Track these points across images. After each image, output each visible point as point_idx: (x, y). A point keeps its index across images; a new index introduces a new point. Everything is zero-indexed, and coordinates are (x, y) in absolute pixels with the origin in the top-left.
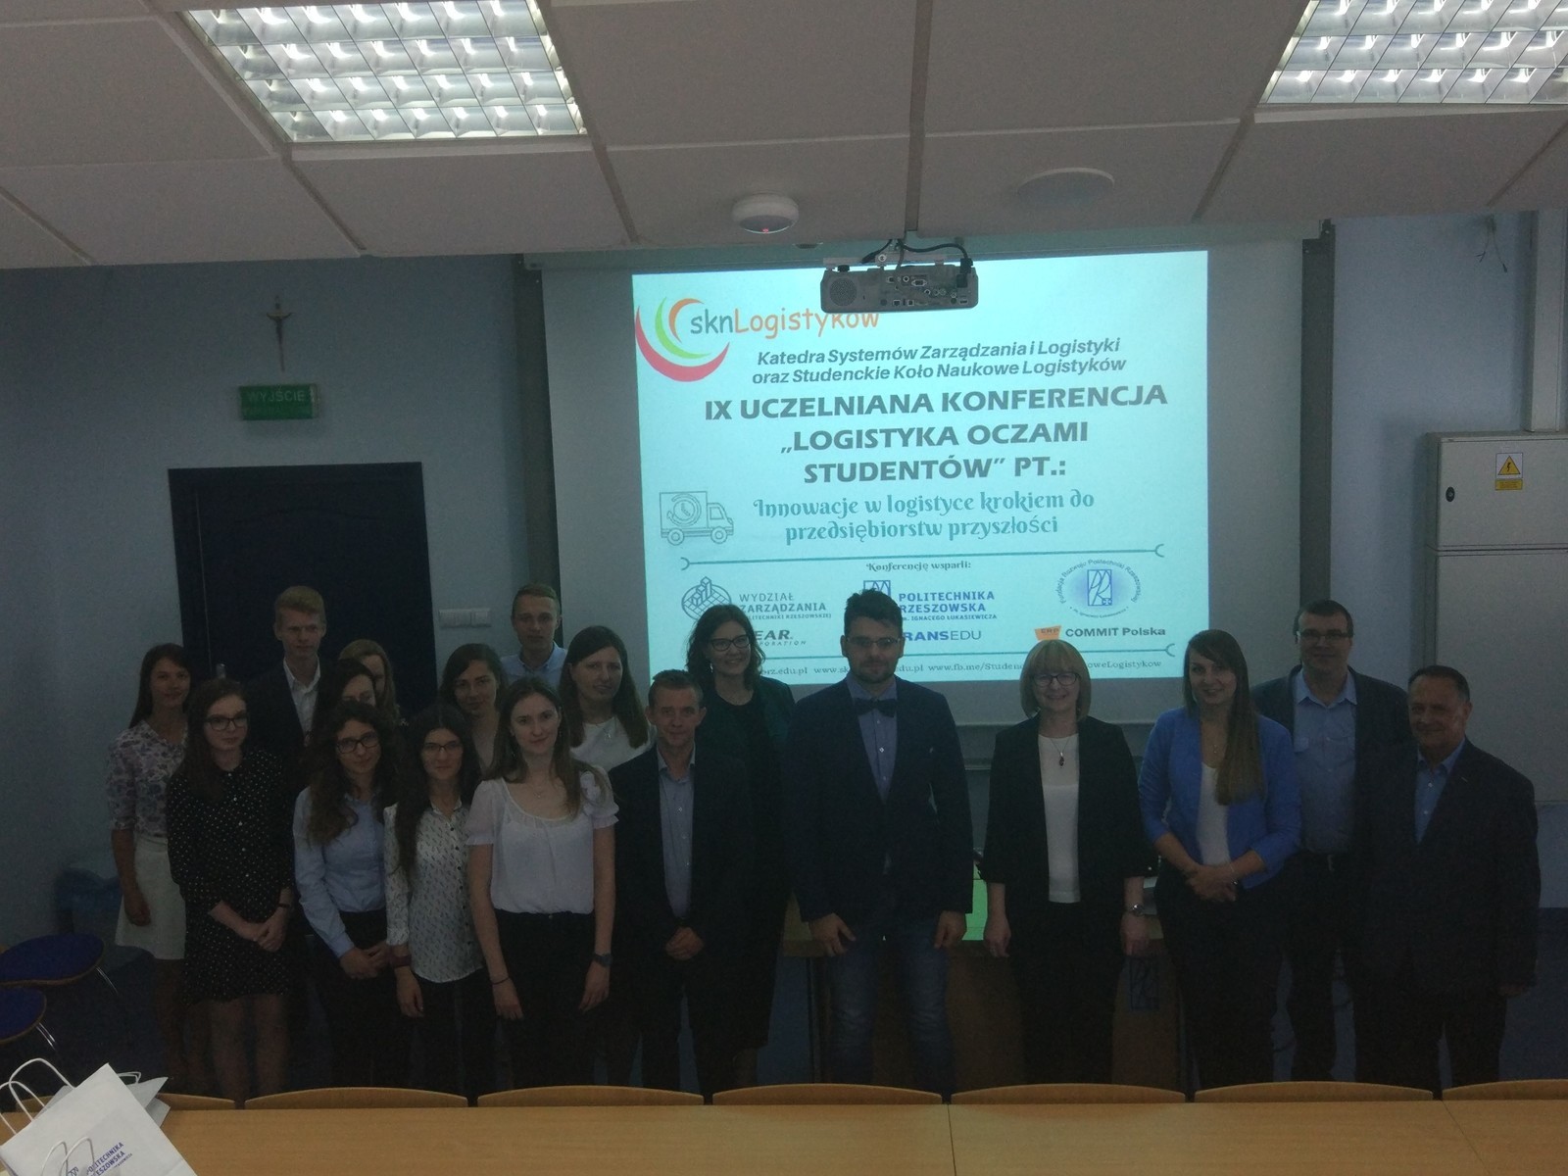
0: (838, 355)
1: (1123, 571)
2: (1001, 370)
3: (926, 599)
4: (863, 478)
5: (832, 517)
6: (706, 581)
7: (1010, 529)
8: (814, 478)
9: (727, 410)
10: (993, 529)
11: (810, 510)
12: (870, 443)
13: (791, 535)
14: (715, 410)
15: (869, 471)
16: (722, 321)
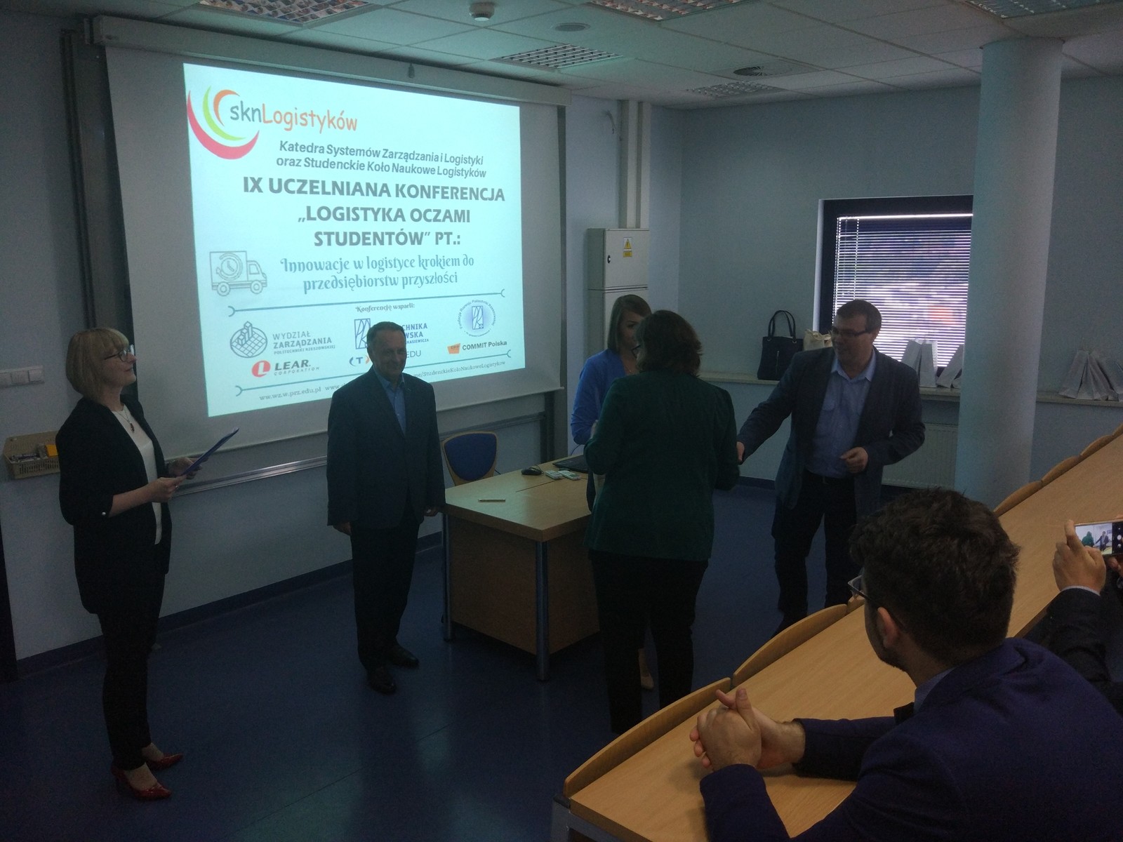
0: (333, 149)
1: (488, 306)
2: (426, 171)
4: (352, 244)
5: (334, 272)
6: (248, 325)
7: (434, 280)
8: (320, 243)
9: (260, 185)
10: (425, 281)
11: (319, 267)
12: (355, 217)
13: (308, 286)
14: (251, 184)
15: (355, 239)
16: (254, 111)
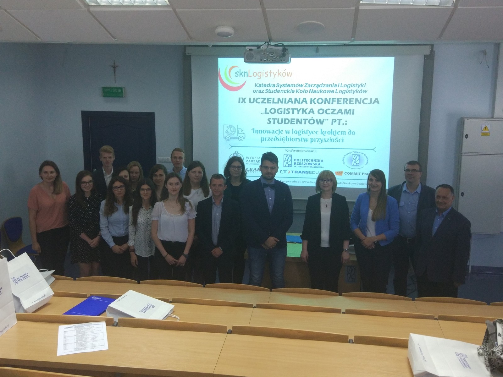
0: (279, 85)
1: (363, 156)
2: (329, 92)
3: (303, 161)
4: (285, 123)
5: (275, 134)
6: (236, 152)
7: (329, 141)
8: (270, 122)
9: (245, 100)
10: (324, 141)
11: (268, 132)
12: (288, 112)
13: (263, 140)
14: (241, 100)
15: (287, 121)
16: (245, 73)
